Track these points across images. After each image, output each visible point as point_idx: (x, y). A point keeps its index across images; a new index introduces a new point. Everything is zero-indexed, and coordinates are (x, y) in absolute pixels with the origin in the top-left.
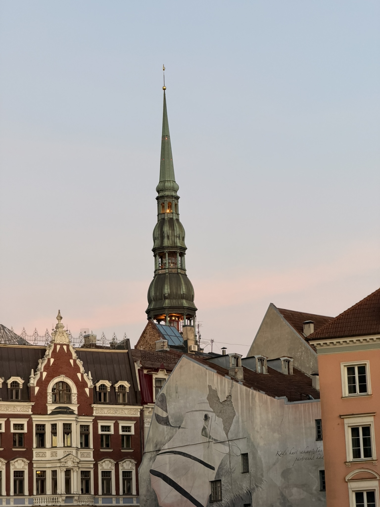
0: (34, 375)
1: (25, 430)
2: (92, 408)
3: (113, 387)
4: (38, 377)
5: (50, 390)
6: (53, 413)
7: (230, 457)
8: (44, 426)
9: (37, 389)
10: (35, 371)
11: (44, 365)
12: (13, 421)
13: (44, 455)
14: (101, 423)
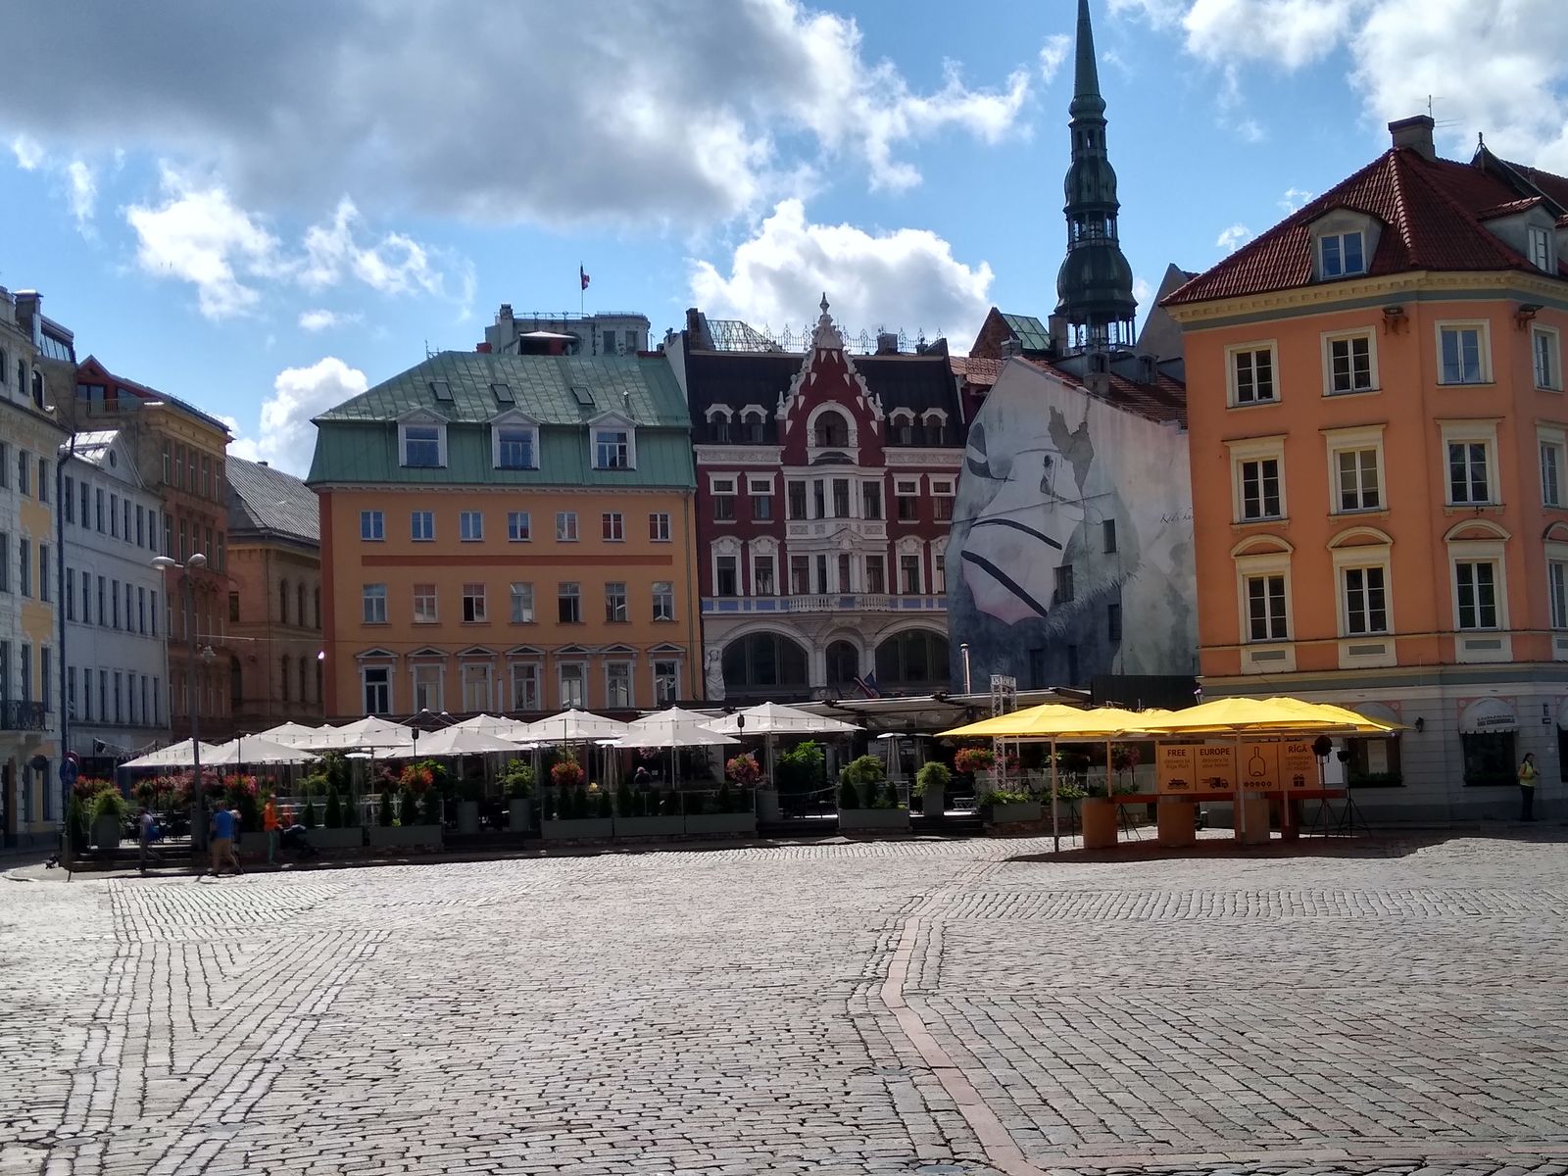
0: (785, 401)
1: (772, 492)
2: (883, 454)
3: (918, 420)
4: (791, 403)
5: (811, 425)
6: (818, 462)
7: (1085, 527)
8: (803, 484)
9: (789, 424)
10: (785, 395)
11: (799, 384)
12: (751, 477)
13: (804, 531)
14: (898, 478)
